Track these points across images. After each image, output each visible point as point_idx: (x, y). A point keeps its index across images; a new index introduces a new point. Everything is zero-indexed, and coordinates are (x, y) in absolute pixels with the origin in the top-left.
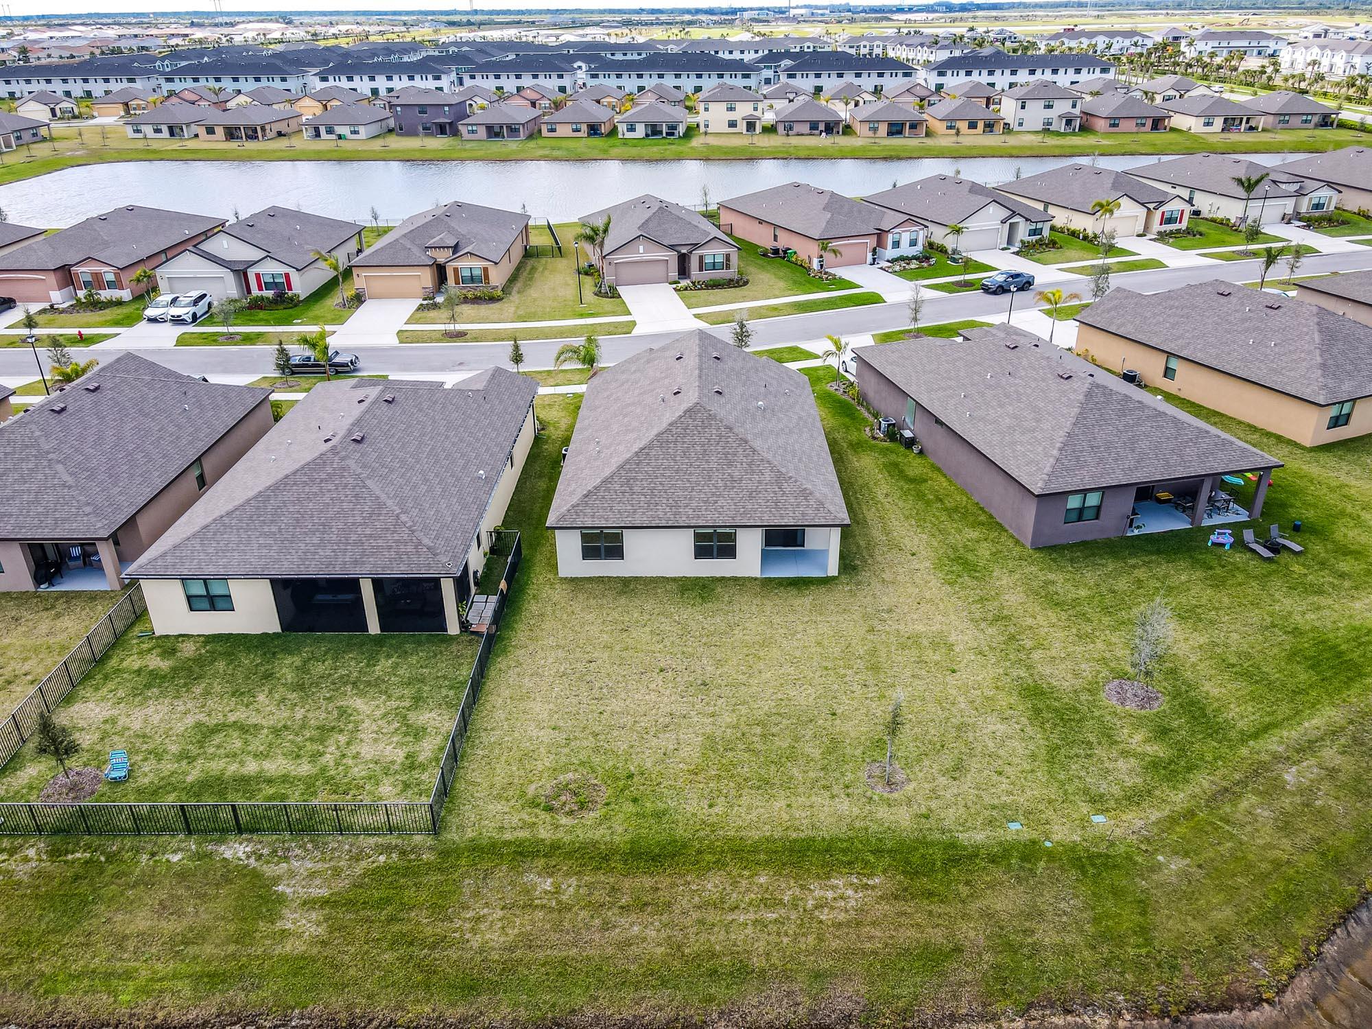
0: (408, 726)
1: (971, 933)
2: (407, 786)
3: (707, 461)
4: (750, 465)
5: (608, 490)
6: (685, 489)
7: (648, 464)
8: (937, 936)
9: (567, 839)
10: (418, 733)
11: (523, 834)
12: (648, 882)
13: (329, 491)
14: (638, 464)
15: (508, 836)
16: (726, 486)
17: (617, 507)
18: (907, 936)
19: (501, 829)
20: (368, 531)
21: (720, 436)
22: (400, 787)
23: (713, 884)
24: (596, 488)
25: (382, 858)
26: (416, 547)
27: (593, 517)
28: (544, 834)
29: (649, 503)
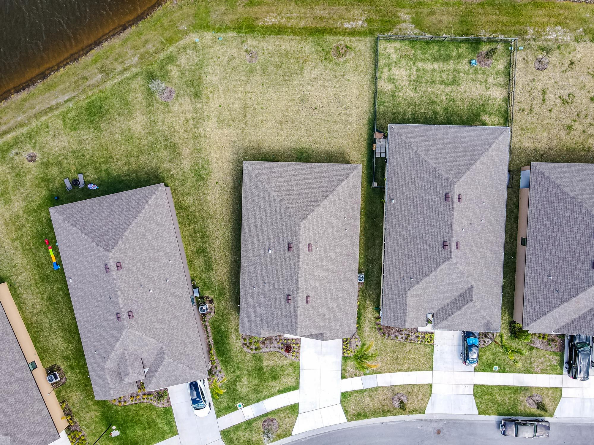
0: (394, 83)
1: (240, 9)
2: (388, 58)
3: (298, 191)
4: (280, 189)
5: (339, 179)
6: (307, 179)
7: (323, 191)
8: (248, 9)
9: (341, 37)
10: (391, 80)
11: (353, 39)
12: (319, 25)
13: (449, 162)
14: (327, 191)
15: (357, 38)
16: (291, 180)
17: (335, 171)
18: (256, 9)
19: (359, 40)
20: (427, 143)
21: (292, 204)
22: (390, 57)
23: (302, 24)
24: (344, 180)
25: (389, 34)
26: (407, 136)
27: (344, 168)
28: (347, 39)
29: (322, 173)
